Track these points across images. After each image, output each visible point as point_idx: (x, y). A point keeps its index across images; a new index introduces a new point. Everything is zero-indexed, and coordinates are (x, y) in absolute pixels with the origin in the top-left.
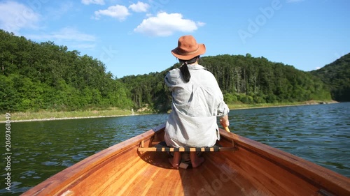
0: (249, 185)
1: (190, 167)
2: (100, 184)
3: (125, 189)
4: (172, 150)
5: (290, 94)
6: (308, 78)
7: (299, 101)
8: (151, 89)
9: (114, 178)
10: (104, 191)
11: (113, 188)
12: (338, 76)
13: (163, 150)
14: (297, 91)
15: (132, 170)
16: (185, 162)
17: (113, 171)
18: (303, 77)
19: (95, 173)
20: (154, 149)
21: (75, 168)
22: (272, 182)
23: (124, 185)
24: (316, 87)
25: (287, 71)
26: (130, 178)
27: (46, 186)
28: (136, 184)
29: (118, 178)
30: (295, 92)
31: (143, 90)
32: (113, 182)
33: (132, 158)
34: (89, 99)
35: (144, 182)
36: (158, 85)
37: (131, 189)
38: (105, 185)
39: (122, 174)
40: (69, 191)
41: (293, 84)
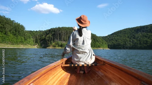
0: (111, 80)
1: (84, 73)
2: (45, 81)
3: (56, 82)
4: (76, 65)
5: (93, 45)
6: (100, 40)
7: (96, 47)
8: (40, 38)
9: (51, 78)
10: (47, 83)
11: (51, 82)
12: (112, 40)
13: (73, 65)
14: (96, 44)
15: (59, 74)
16: (82, 71)
17: (51, 75)
18: (99, 39)
19: (43, 76)
20: (68, 65)
21: (35, 74)
22: (120, 79)
23: (56, 81)
24: (103, 43)
25: (93, 36)
26: (58, 78)
27: (22, 82)
28: (61, 81)
29: (53, 78)
30: (95, 44)
31: (36, 38)
32: (51, 80)
33: (59, 69)
34: (20, 41)
35: (65, 79)
36: (43, 36)
37: (59, 83)
38: (48, 81)
39: (55, 76)
40: (32, 84)
41: (95, 41)
